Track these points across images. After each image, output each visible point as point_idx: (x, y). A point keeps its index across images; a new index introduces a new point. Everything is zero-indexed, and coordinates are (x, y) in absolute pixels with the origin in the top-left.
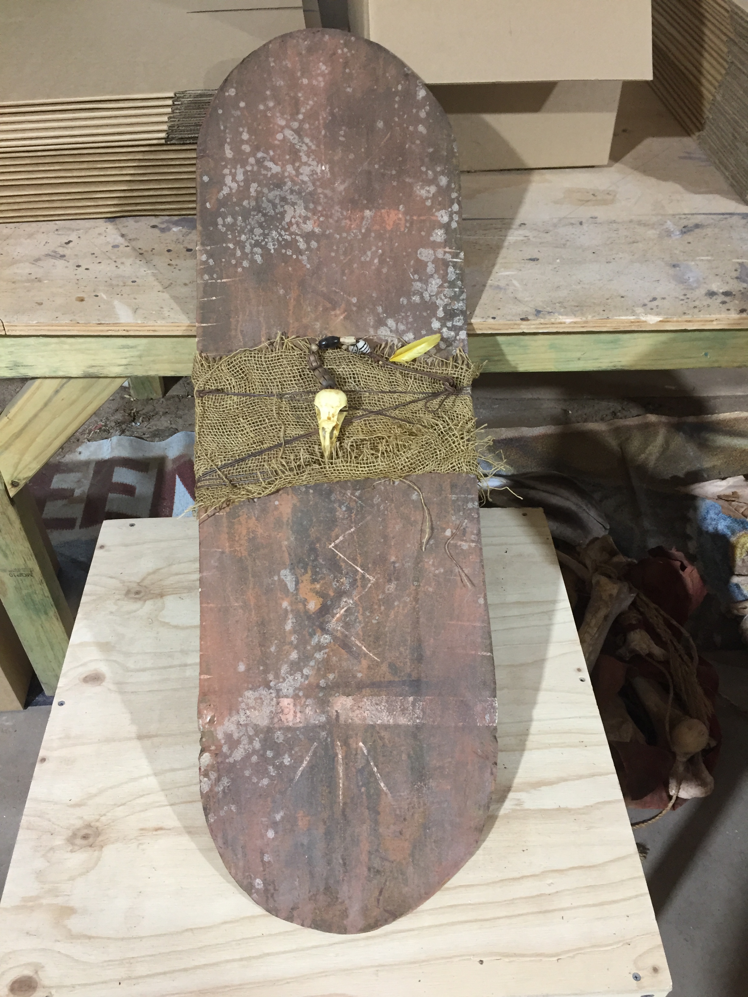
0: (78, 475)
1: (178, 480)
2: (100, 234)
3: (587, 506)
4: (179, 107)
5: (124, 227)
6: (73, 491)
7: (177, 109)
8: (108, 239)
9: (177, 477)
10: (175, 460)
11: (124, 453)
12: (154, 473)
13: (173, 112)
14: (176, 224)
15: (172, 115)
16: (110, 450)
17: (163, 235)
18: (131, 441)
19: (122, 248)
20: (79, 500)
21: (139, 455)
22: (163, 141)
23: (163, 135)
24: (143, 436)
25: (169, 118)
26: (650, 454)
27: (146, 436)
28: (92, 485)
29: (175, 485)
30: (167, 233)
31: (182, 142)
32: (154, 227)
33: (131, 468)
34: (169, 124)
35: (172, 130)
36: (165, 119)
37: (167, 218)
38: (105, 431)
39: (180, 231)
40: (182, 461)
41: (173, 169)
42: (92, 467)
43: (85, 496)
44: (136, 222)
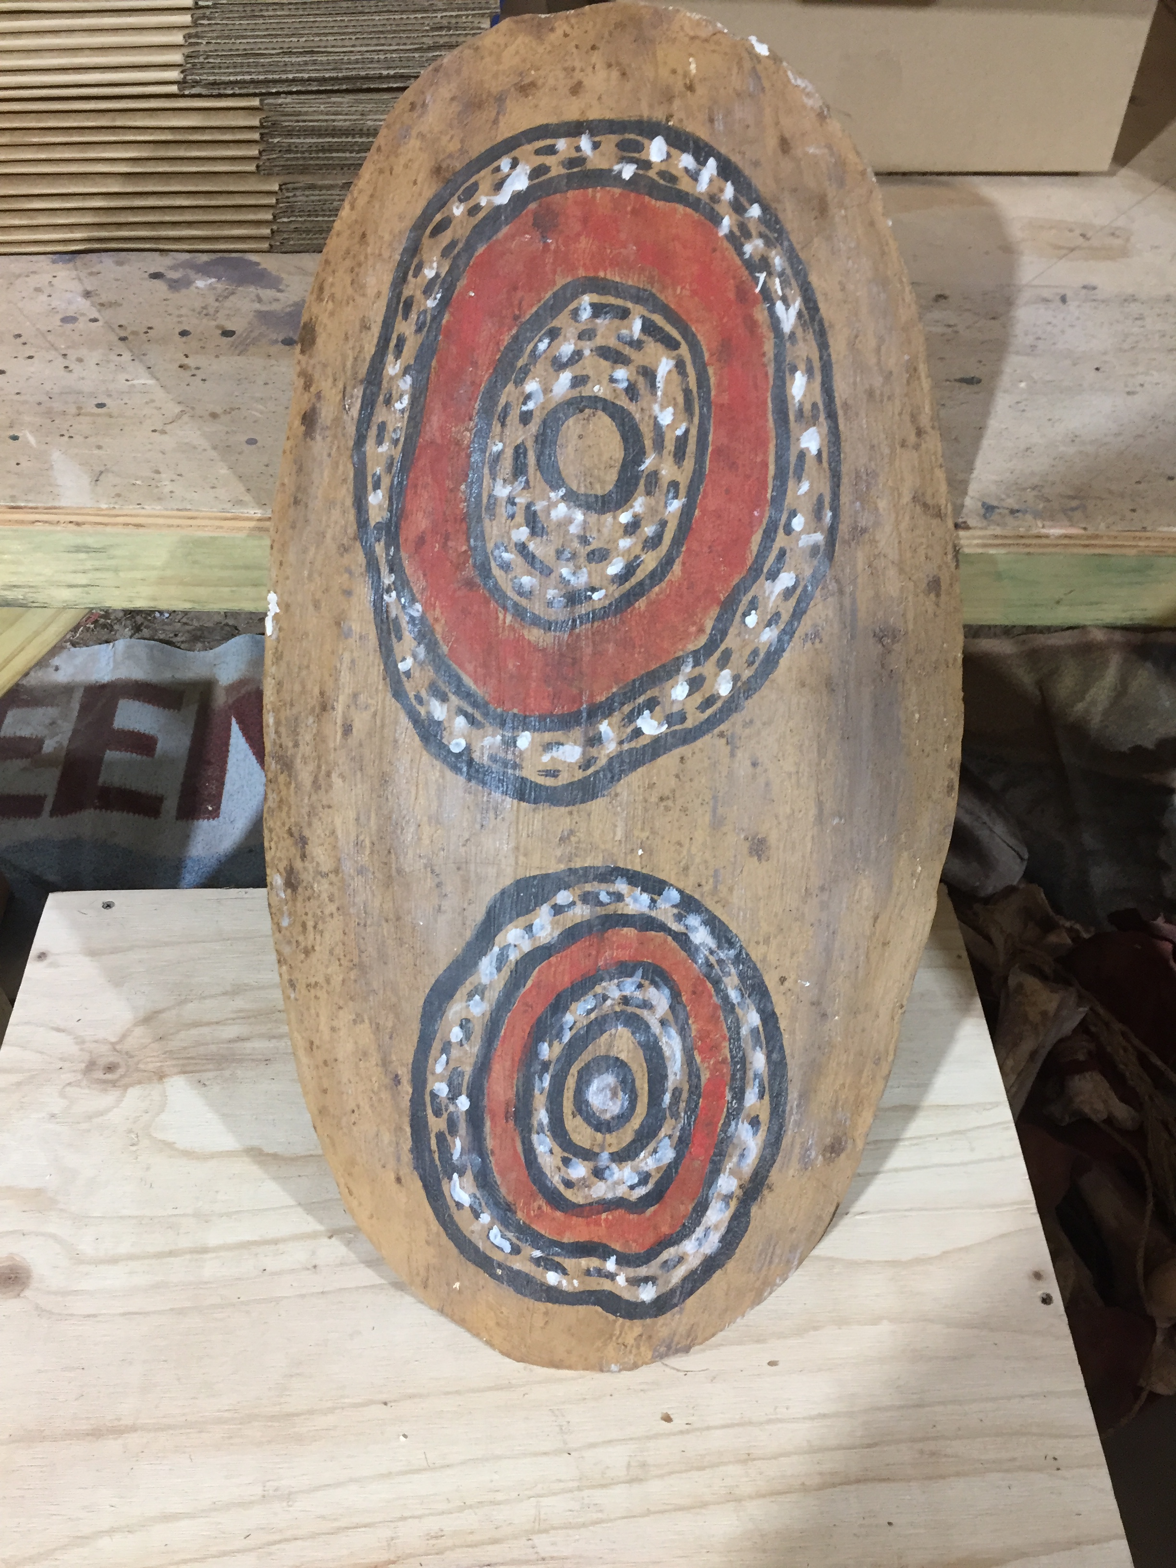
0: (51, 712)
1: (235, 728)
2: (38, 290)
3: (989, 815)
4: (208, 12)
5: (91, 274)
6: (40, 742)
7: (204, 17)
8: (55, 303)
9: (234, 721)
10: (232, 688)
11: (137, 672)
12: (191, 711)
13: (195, 24)
14: (204, 270)
15: (193, 31)
16: (112, 665)
17: (173, 296)
18: (151, 648)
19: (82, 324)
20: (49, 762)
21: (165, 676)
22: (174, 89)
23: (174, 75)
24: (175, 640)
25: (187, 37)
26: (1093, 703)
27: (178, 639)
28: (75, 732)
29: (228, 737)
30: (184, 291)
31: (215, 92)
32: (156, 276)
33: (149, 702)
34: (186, 51)
35: (194, 64)
36: (178, 38)
37: (187, 256)
38: (104, 626)
39: (211, 288)
40: (243, 691)
41: (199, 150)
42: (78, 696)
43: (63, 754)
44: (120, 263)
